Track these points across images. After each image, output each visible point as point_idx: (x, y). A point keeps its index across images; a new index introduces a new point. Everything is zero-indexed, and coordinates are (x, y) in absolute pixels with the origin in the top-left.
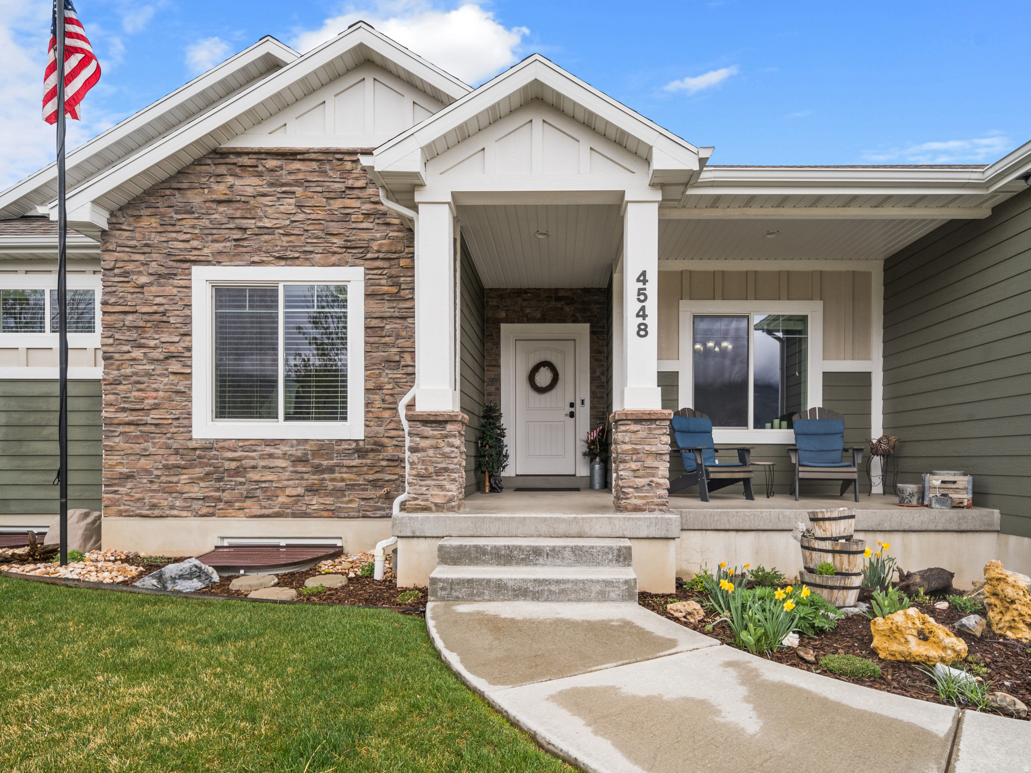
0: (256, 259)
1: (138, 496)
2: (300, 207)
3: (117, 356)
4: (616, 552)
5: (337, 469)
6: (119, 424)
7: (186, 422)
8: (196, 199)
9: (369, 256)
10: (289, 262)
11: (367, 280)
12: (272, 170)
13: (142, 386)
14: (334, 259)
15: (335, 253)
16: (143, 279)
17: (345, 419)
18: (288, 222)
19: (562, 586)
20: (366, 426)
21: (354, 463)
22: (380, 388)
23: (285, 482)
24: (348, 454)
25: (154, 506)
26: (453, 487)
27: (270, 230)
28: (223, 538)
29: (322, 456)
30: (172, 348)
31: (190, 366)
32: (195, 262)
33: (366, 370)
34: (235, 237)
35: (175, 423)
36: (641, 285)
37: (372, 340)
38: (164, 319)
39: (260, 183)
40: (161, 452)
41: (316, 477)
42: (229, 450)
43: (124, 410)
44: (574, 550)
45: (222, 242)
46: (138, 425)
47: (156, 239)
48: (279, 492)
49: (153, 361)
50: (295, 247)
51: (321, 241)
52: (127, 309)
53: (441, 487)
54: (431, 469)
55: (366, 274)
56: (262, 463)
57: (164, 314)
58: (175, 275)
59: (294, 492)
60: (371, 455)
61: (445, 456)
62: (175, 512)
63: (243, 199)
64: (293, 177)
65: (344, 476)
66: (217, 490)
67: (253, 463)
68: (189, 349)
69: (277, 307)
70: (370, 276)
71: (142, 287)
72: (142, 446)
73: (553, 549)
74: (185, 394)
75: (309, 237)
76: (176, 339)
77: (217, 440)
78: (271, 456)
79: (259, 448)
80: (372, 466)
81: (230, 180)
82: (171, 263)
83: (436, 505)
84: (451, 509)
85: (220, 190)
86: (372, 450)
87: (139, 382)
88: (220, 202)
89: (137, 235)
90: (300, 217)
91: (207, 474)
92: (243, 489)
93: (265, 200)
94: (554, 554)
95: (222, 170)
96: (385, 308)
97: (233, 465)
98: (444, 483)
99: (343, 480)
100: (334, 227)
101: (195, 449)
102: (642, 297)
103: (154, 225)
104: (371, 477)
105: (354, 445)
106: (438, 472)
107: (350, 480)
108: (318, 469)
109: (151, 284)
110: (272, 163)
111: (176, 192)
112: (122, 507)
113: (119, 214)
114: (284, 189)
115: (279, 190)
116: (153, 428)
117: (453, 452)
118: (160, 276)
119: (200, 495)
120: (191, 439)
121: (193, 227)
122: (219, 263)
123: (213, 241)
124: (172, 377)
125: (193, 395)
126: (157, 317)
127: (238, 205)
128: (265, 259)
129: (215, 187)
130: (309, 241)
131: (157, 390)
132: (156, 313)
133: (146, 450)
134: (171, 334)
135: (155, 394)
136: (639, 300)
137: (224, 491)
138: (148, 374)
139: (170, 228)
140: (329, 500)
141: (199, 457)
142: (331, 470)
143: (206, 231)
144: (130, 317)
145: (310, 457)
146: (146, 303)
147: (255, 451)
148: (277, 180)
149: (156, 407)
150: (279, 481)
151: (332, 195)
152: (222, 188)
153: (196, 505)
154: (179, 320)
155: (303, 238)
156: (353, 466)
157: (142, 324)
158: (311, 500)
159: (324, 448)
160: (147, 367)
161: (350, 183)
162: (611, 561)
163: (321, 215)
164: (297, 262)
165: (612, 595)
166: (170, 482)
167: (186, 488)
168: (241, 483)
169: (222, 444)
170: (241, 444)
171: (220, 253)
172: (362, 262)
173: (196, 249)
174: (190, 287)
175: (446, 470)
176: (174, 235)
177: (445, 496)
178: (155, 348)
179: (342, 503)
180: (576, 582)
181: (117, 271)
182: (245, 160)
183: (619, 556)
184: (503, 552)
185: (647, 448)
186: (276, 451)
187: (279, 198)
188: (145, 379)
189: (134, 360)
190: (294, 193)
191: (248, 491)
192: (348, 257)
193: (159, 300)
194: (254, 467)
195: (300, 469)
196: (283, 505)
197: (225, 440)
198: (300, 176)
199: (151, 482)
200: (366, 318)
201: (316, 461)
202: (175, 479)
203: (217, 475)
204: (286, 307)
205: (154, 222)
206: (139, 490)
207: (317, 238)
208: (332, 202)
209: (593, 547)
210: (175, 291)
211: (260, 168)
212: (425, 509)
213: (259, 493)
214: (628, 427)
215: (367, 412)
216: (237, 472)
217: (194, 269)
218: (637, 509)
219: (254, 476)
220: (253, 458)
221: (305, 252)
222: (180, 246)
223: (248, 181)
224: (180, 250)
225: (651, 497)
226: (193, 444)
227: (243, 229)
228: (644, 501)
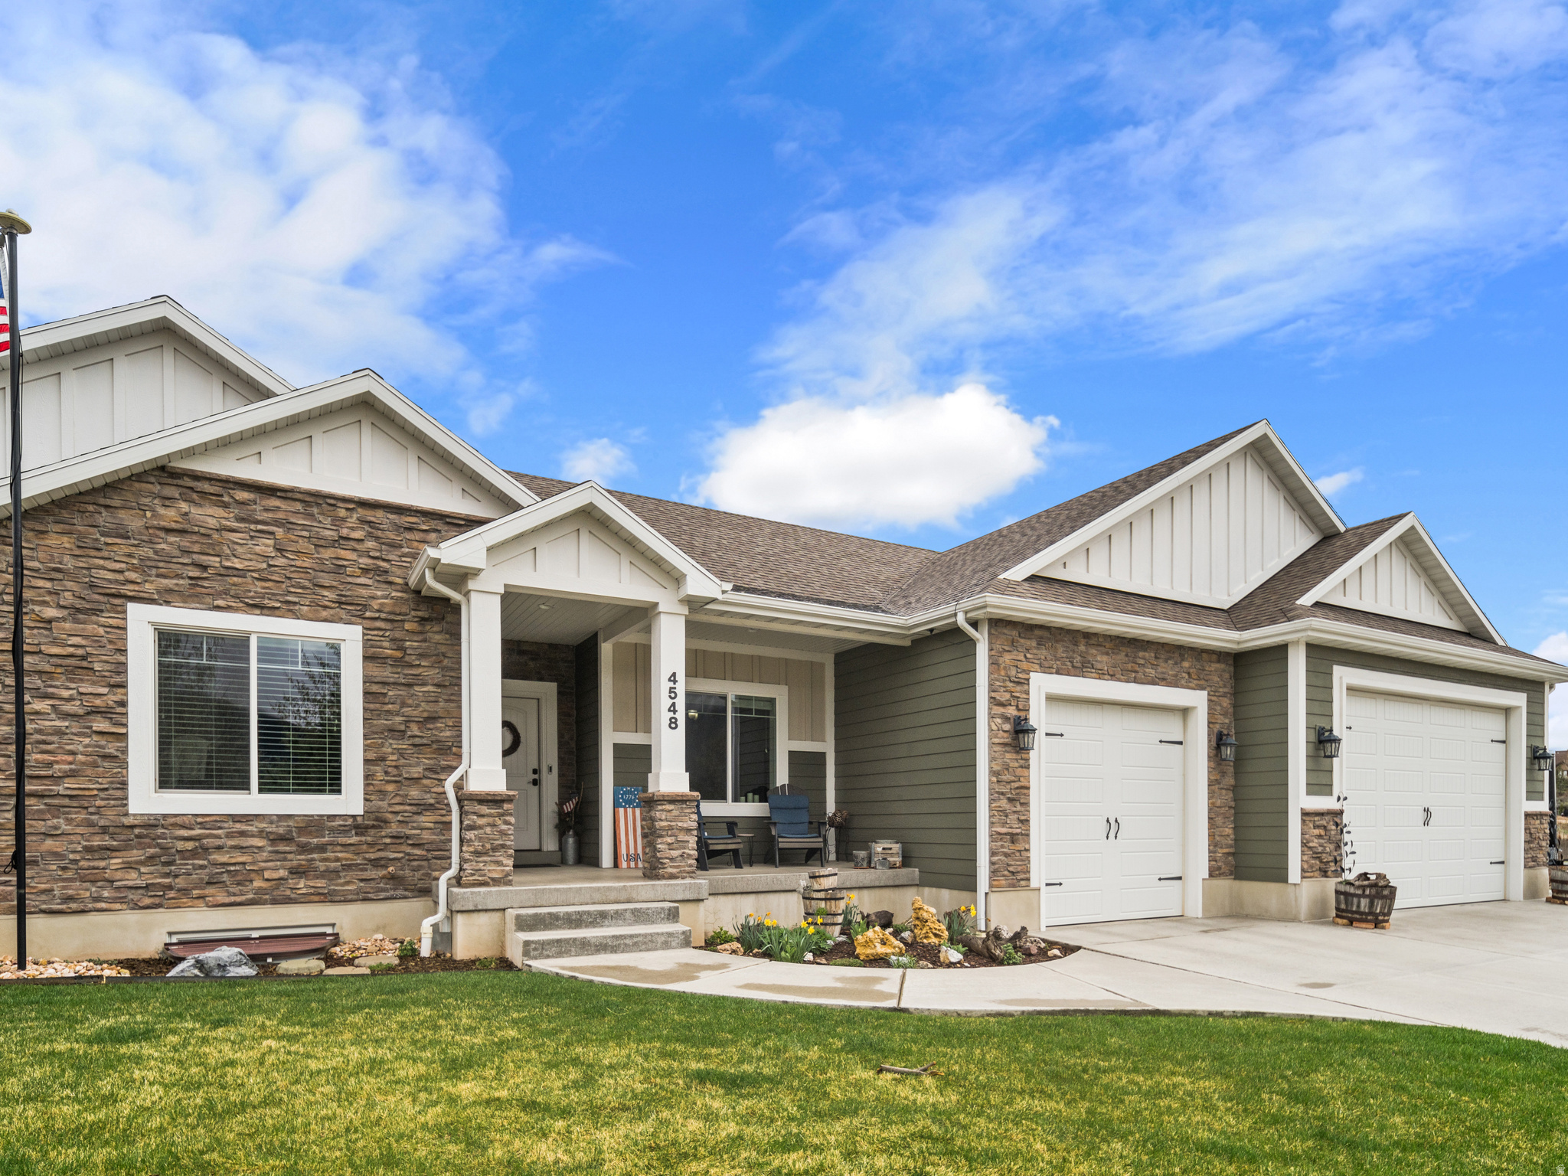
0: (220, 603)
1: (43, 886)
2: (280, 550)
4: (667, 912)
5: (329, 847)
7: (119, 793)
8: (132, 521)
9: (368, 614)
10: (265, 611)
11: (366, 641)
12: (243, 503)
13: (47, 748)
14: (324, 614)
15: (326, 607)
16: (50, 612)
17: (338, 791)
18: (264, 566)
19: (635, 940)
20: (366, 800)
21: (351, 841)
22: (383, 759)
23: (263, 864)
24: (344, 831)
25: (71, 899)
26: (510, 862)
27: (241, 573)
28: (170, 934)
29: (310, 833)
30: (98, 702)
31: (125, 725)
32: (132, 599)
33: (365, 739)
34: (191, 574)
35: (102, 795)
36: (671, 684)
37: (372, 706)
38: (85, 664)
39: (226, 515)
40: (79, 830)
41: (303, 857)
42: (183, 827)
44: (634, 911)
45: (171, 578)
46: (43, 796)
47: (69, 563)
48: (253, 875)
49: (66, 716)
50: (273, 594)
51: (308, 591)
53: (499, 863)
54: (488, 846)
55: (364, 635)
56: (231, 842)
57: (84, 658)
58: (102, 611)
59: (275, 875)
60: (372, 832)
61: (503, 833)
62: (103, 905)
63: (202, 531)
64: (271, 515)
65: (340, 855)
66: (167, 875)
67: (218, 842)
68: (123, 704)
69: (247, 660)
70: (369, 637)
71: (50, 621)
72: (49, 823)
73: (617, 912)
74: (119, 760)
75: (293, 586)
76: (102, 691)
77: (165, 816)
78: (242, 834)
79: (226, 825)
80: (371, 845)
81: (184, 506)
82: (97, 597)
83: (493, 879)
84: (507, 883)
85: (169, 515)
86: (373, 827)
87: (45, 742)
88: (169, 530)
89: (45, 556)
90: (281, 561)
91: (152, 857)
92: (204, 874)
93: (234, 536)
94: (618, 916)
95: (173, 493)
96: (387, 673)
97: (190, 845)
98: (501, 858)
99: (337, 860)
100: (325, 579)
101: (132, 826)
102: (673, 695)
103: (67, 545)
104: (372, 856)
105: (350, 822)
106: (494, 849)
107: (347, 859)
108: (305, 849)
109: (64, 619)
110: (242, 495)
111: (102, 510)
114: (260, 527)
115: (252, 527)
116: (66, 801)
117: (509, 829)
118: (77, 610)
119: (140, 883)
120: (126, 814)
121: (130, 556)
122: (167, 603)
123: (158, 576)
124: (95, 738)
125: (130, 760)
127: (195, 538)
128: (234, 604)
129: (162, 511)
130: (293, 590)
131: (73, 753)
132: (71, 656)
133: (56, 828)
134: (94, 683)
135: (70, 758)
136: (670, 697)
137: (176, 876)
138: (59, 732)
139: (93, 553)
140: (320, 883)
141: (139, 836)
142: (322, 848)
143: (149, 563)
145: (294, 834)
146: (55, 642)
147: (220, 828)
148: (250, 516)
149: (72, 774)
150: (253, 863)
151: (322, 542)
152: (171, 513)
153: (132, 896)
154: (107, 667)
155: (284, 586)
156: (350, 845)
157: (48, 668)
158: (298, 884)
159: (314, 824)
160: (58, 723)
161: (345, 532)
162: (663, 919)
163: (308, 563)
164: (277, 612)
165: (673, 944)
166: (97, 868)
167: (119, 875)
168: (202, 867)
169: (172, 820)
170: (199, 820)
171: (170, 591)
172: (359, 620)
173: (134, 583)
174: (125, 629)
175: (503, 846)
176: (101, 562)
177: (503, 871)
178: (70, 699)
179: (337, 885)
180: (645, 935)
182: (206, 487)
183: (669, 915)
184: (574, 917)
185: (680, 824)
186: (250, 828)
187: (252, 537)
188: (55, 738)
189: (36, 713)
190: (272, 533)
191: (211, 876)
192: (343, 613)
193: (76, 641)
194: (219, 848)
195: (282, 848)
196: (259, 891)
197: (176, 816)
198: (280, 515)
199: (64, 869)
200: (364, 682)
201: (303, 839)
203: (165, 858)
204: (259, 661)
205: (66, 542)
206: (44, 879)
207: (303, 588)
208: (321, 549)
209: (648, 909)
210: (101, 631)
211: (228, 499)
212: (483, 884)
213: (225, 877)
214: (664, 807)
215: (366, 785)
216: (194, 854)
217: (131, 607)
218: (672, 877)
219: (224, 859)
220: (219, 837)
221: (288, 602)
222: (110, 576)
223: (210, 511)
224: (109, 581)
225: (684, 866)
226: (127, 821)
227: (205, 568)
228: (678, 870)
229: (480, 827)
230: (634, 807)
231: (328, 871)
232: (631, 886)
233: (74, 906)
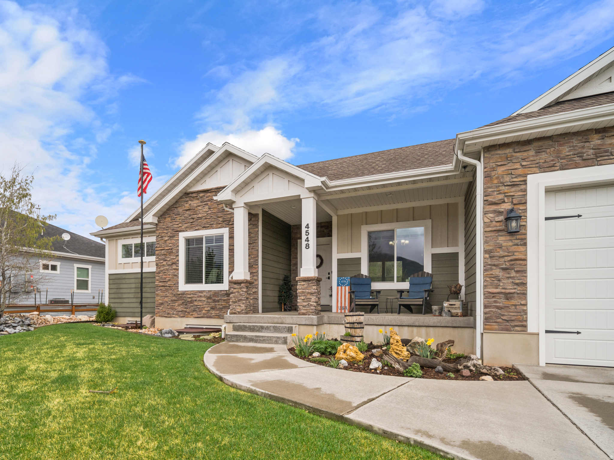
0: (197, 228)
1: (164, 310)
2: (209, 209)
3: (159, 264)
4: (287, 328)
5: (220, 301)
6: (160, 286)
7: (177, 285)
8: (180, 210)
9: (230, 224)
10: (206, 228)
11: (229, 232)
12: (202, 197)
13: (165, 274)
14: (219, 226)
15: (220, 223)
16: (166, 238)
17: (223, 283)
18: (206, 214)
19: (264, 338)
20: (229, 285)
21: (225, 299)
23: (205, 306)
24: (223, 295)
25: (168, 314)
26: (243, 306)
27: (200, 218)
28: (187, 325)
29: (215, 296)
30: (174, 261)
31: (178, 266)
32: (180, 231)
33: (229, 265)
34: (191, 221)
35: (174, 286)
36: (307, 229)
37: (230, 254)
38: (172, 251)
39: (198, 202)
40: (170, 295)
41: (214, 304)
42: (189, 294)
43: (161, 282)
44: (274, 327)
45: (187, 223)
46: (165, 287)
47: (170, 225)
48: (203, 309)
49: (169, 265)
50: (208, 223)
51: (216, 220)
52: (162, 248)
53: (240, 306)
54: (237, 300)
55: (229, 230)
56: (198, 299)
57: (171, 249)
58: (175, 236)
59: (207, 309)
60: (230, 295)
61: (241, 295)
62: (174, 316)
63: (193, 208)
64: (208, 199)
65: (222, 303)
66: (185, 308)
67: (195, 299)
68: (178, 261)
69: (203, 244)
70: (231, 231)
71: (166, 241)
72: (165, 293)
73: (267, 327)
74: (177, 276)
75: (212, 219)
76: (175, 257)
77: (186, 291)
78: (201, 296)
79: (197, 294)
81: (190, 202)
82: (174, 232)
83: (238, 312)
84: (242, 314)
85: (187, 206)
87: (165, 273)
88: (187, 210)
89: (165, 224)
90: (210, 212)
91: (183, 303)
93: (200, 208)
94: (268, 328)
95: (188, 199)
97: (190, 300)
98: (241, 304)
99: (222, 305)
100: (220, 215)
101: (179, 294)
103: (169, 220)
105: (225, 292)
107: (224, 305)
108: (214, 301)
109: (168, 240)
110: (202, 195)
111: (175, 208)
112: (160, 314)
113: (160, 218)
114: (205, 203)
115: (203, 204)
116: (168, 288)
117: (243, 293)
118: (171, 237)
119: (181, 310)
120: (178, 291)
121: (180, 220)
122: (186, 231)
123: (185, 223)
124: (173, 270)
125: (179, 276)
126: (170, 251)
127: (192, 211)
128: (199, 228)
130: (212, 220)
131: (169, 275)
132: (169, 249)
133: (166, 295)
134: (173, 256)
135: (169, 276)
136: (306, 235)
137: (187, 308)
138: (167, 270)
139: (174, 221)
140: (217, 312)
141: (181, 297)
142: (218, 301)
143: (183, 221)
144: (163, 251)
145: (212, 297)
146: (167, 246)
147: (196, 295)
148: (203, 200)
149: (169, 280)
150: (203, 305)
151: (219, 203)
152: (187, 205)
153: (180, 313)
154: (176, 251)
155: (210, 219)
156: (225, 300)
157: (166, 253)
158: (212, 312)
159: (216, 293)
160: (167, 267)
163: (216, 210)
164: (208, 228)
165: (279, 342)
166: (173, 306)
167: (177, 308)
168: (192, 306)
169: (187, 293)
170: (192, 292)
171: (187, 227)
172: (228, 226)
173: (180, 227)
174: (178, 240)
175: (241, 300)
176: (174, 223)
177: (241, 309)
178: (169, 261)
179: (221, 313)
180: (268, 337)
181: (160, 236)
182: (194, 195)
184: (252, 328)
186: (202, 295)
187: (203, 206)
188: (166, 271)
189: (164, 265)
190: (208, 204)
191: (194, 309)
192: (224, 225)
193: (170, 245)
194: (196, 300)
195: (209, 301)
196: (204, 314)
197: (188, 291)
198: (210, 198)
199: (168, 305)
200: (229, 246)
201: (214, 298)
202: (174, 304)
203: (185, 303)
204: (206, 244)
205: (169, 219)
206: (165, 308)
207: (215, 219)
208: (219, 205)
209: (280, 326)
210: (174, 241)
211: (198, 197)
212: (235, 313)
213: (197, 309)
214: (301, 283)
215: (229, 280)
216: (191, 302)
217: (180, 233)
218: (304, 314)
219: (196, 303)
220: (195, 297)
221: (211, 224)
222: (176, 226)
223: (195, 202)
224: (176, 227)
225: (309, 310)
226: (179, 293)
227: (193, 219)
228: (306, 311)
229: (235, 293)
230: (346, 286)
231: (220, 308)
232: (283, 317)
233: (169, 316)
